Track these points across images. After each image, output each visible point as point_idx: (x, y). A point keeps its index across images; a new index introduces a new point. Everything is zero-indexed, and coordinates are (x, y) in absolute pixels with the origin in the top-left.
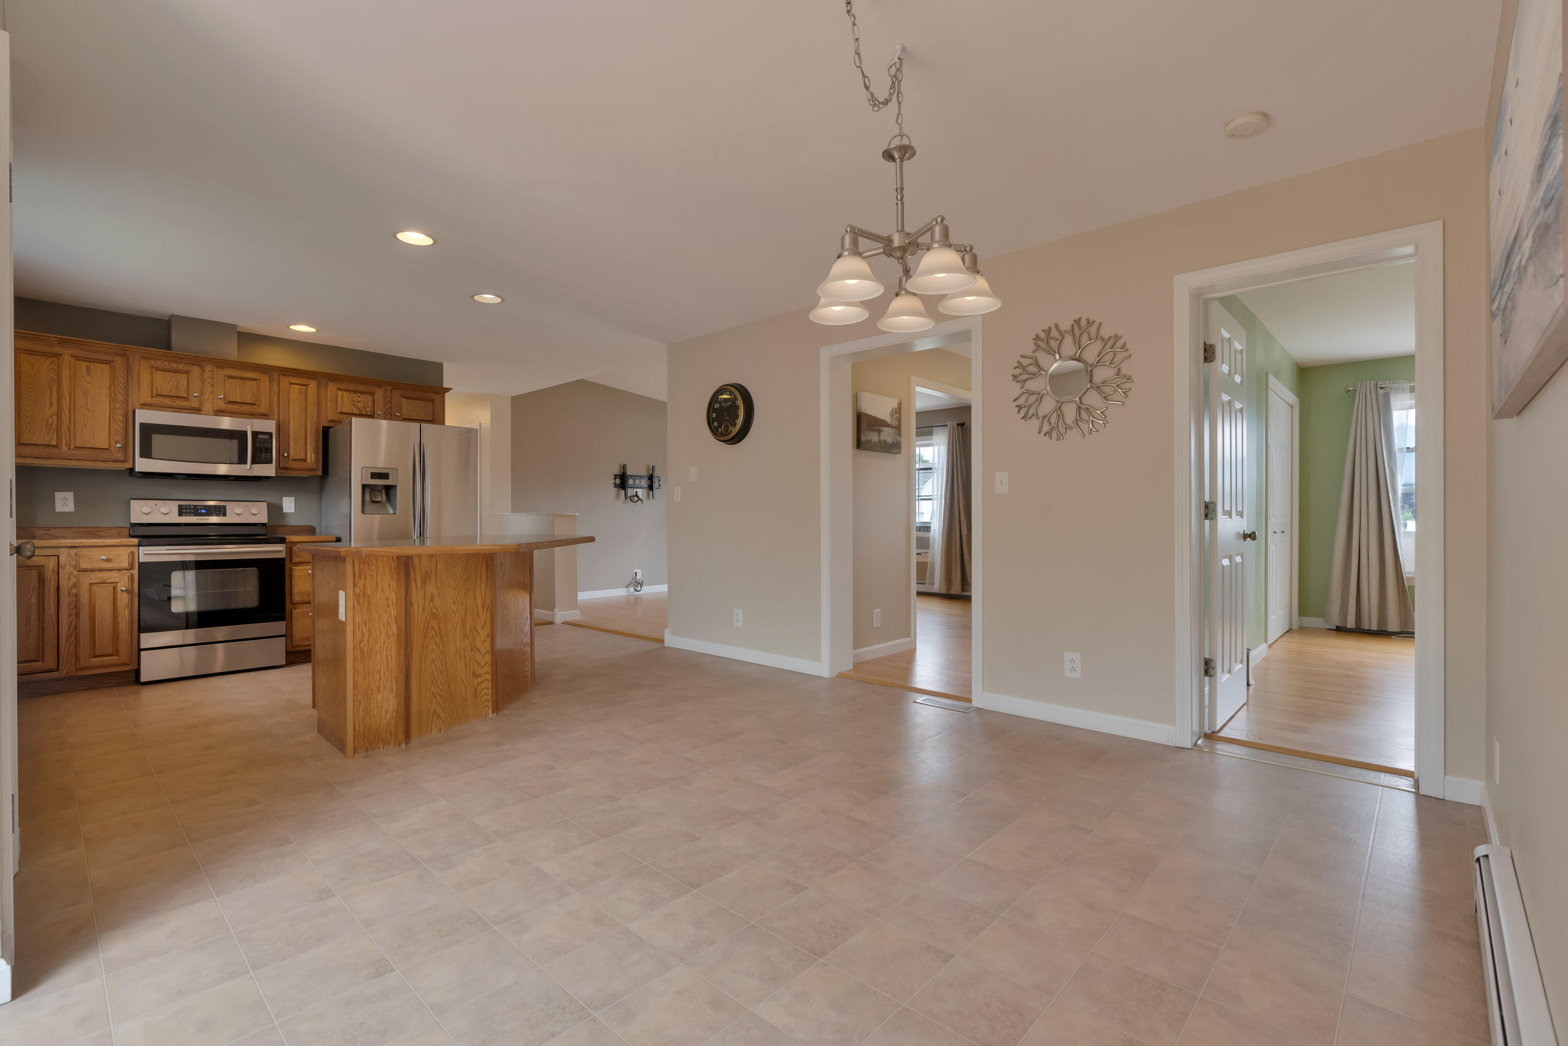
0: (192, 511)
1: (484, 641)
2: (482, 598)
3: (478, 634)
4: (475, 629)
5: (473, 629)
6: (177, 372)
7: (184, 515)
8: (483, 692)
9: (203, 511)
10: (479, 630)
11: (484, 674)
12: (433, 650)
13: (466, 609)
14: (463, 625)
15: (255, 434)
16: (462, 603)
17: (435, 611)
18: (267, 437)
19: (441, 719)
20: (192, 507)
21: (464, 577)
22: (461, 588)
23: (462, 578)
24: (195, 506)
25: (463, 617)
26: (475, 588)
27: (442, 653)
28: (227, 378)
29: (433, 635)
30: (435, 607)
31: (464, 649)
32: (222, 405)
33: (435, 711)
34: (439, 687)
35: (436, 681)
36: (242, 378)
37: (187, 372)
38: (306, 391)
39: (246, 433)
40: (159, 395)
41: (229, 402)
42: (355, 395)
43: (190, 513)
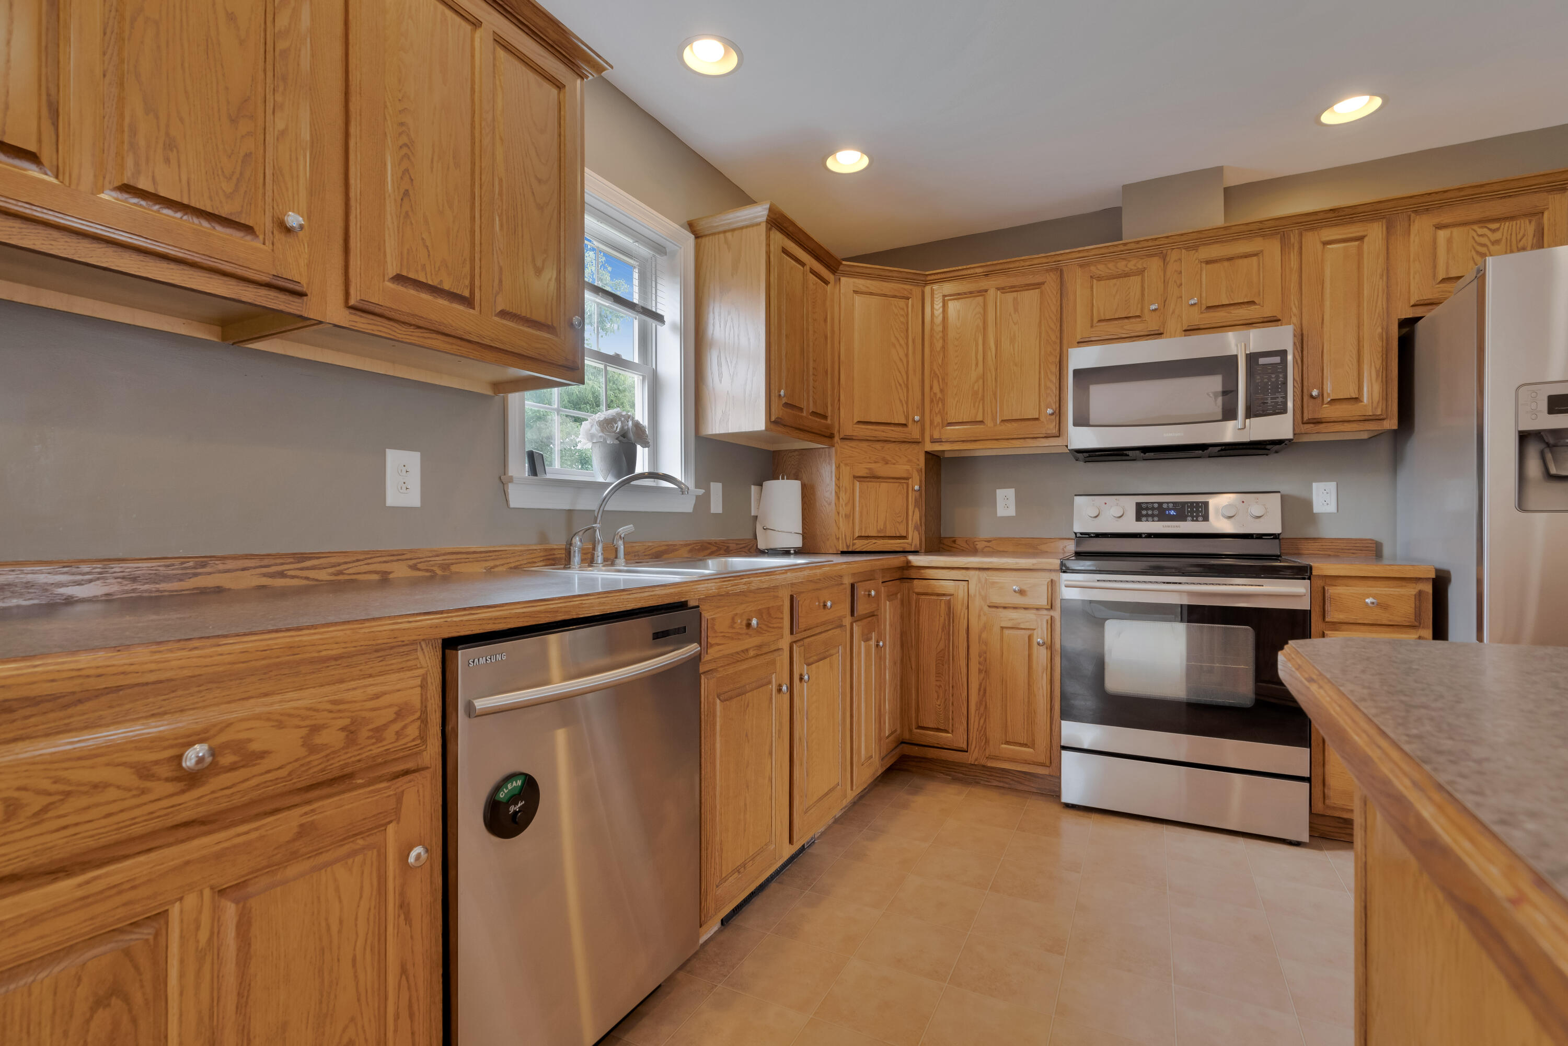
0: (1156, 512)
6: (1126, 275)
7: (1144, 519)
9: (1172, 512)
15: (1252, 358)
18: (1277, 360)
20: (1156, 506)
24: (1160, 504)
28: (1204, 265)
32: (1196, 317)
36: (1231, 259)
37: (1141, 272)
38: (1360, 250)
39: (1235, 358)
40: (1100, 321)
41: (1208, 308)
42: (1485, 231)
43: (1153, 516)
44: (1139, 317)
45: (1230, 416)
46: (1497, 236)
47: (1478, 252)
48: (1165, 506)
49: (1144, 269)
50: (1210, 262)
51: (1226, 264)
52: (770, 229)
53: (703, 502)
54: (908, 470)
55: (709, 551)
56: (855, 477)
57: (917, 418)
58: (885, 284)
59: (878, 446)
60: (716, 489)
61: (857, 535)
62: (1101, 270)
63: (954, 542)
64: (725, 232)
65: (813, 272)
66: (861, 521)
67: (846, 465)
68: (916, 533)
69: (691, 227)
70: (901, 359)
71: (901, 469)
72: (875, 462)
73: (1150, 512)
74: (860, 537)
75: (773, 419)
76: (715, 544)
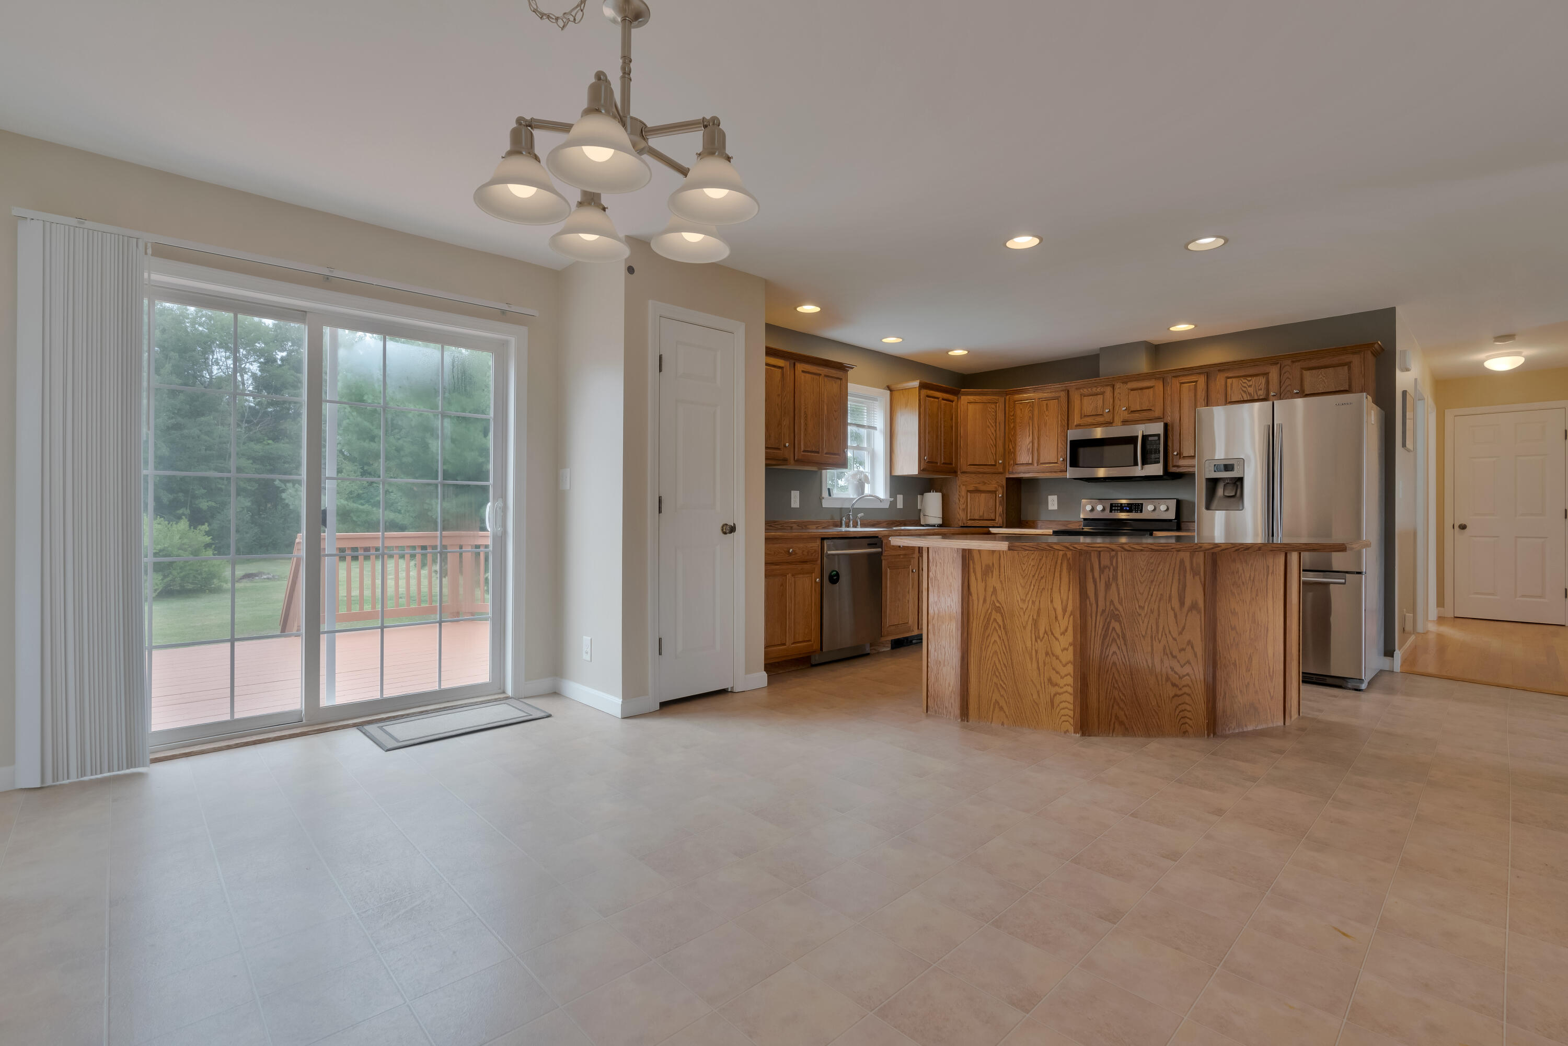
0: (1119, 508)
1: (1066, 649)
2: (1062, 602)
3: (1057, 639)
4: (1052, 634)
5: (1049, 633)
6: (1097, 394)
7: (1113, 511)
8: (1062, 705)
9: (1127, 509)
10: (1058, 635)
11: (1065, 685)
12: (995, 641)
13: (1039, 609)
14: (1035, 623)
15: (1145, 438)
16: (1033, 603)
17: (998, 605)
18: (1156, 438)
19: (1005, 712)
20: (1119, 505)
21: (1037, 575)
22: (1032, 587)
23: (1033, 576)
24: (1121, 504)
25: (1035, 617)
26: (1052, 589)
27: (1007, 648)
28: (1130, 391)
29: (995, 627)
30: (998, 601)
31: (1036, 652)
32: (1126, 416)
33: (997, 702)
34: (1002, 681)
35: (999, 673)
36: (1142, 389)
37: (1103, 393)
38: (1196, 386)
39: (1137, 437)
40: (1085, 416)
41: (1132, 411)
42: (1246, 381)
43: (1117, 510)
44: (1101, 415)
45: (1136, 464)
46: (1250, 383)
47: (1243, 391)
48: (1123, 505)
49: (1104, 392)
50: (1133, 390)
51: (1139, 391)
52: (921, 389)
53: (893, 504)
54: (996, 487)
55: (895, 525)
56: (968, 491)
57: (1000, 461)
58: (984, 397)
59: (980, 476)
60: (900, 498)
61: (969, 519)
62: (1085, 391)
63: (1027, 523)
64: (902, 389)
65: (943, 399)
66: (971, 512)
67: (963, 485)
68: (1000, 518)
69: (889, 388)
70: (992, 433)
71: (991, 487)
72: (979, 484)
73: (1116, 508)
74: (970, 520)
75: (922, 469)
76: (899, 521)
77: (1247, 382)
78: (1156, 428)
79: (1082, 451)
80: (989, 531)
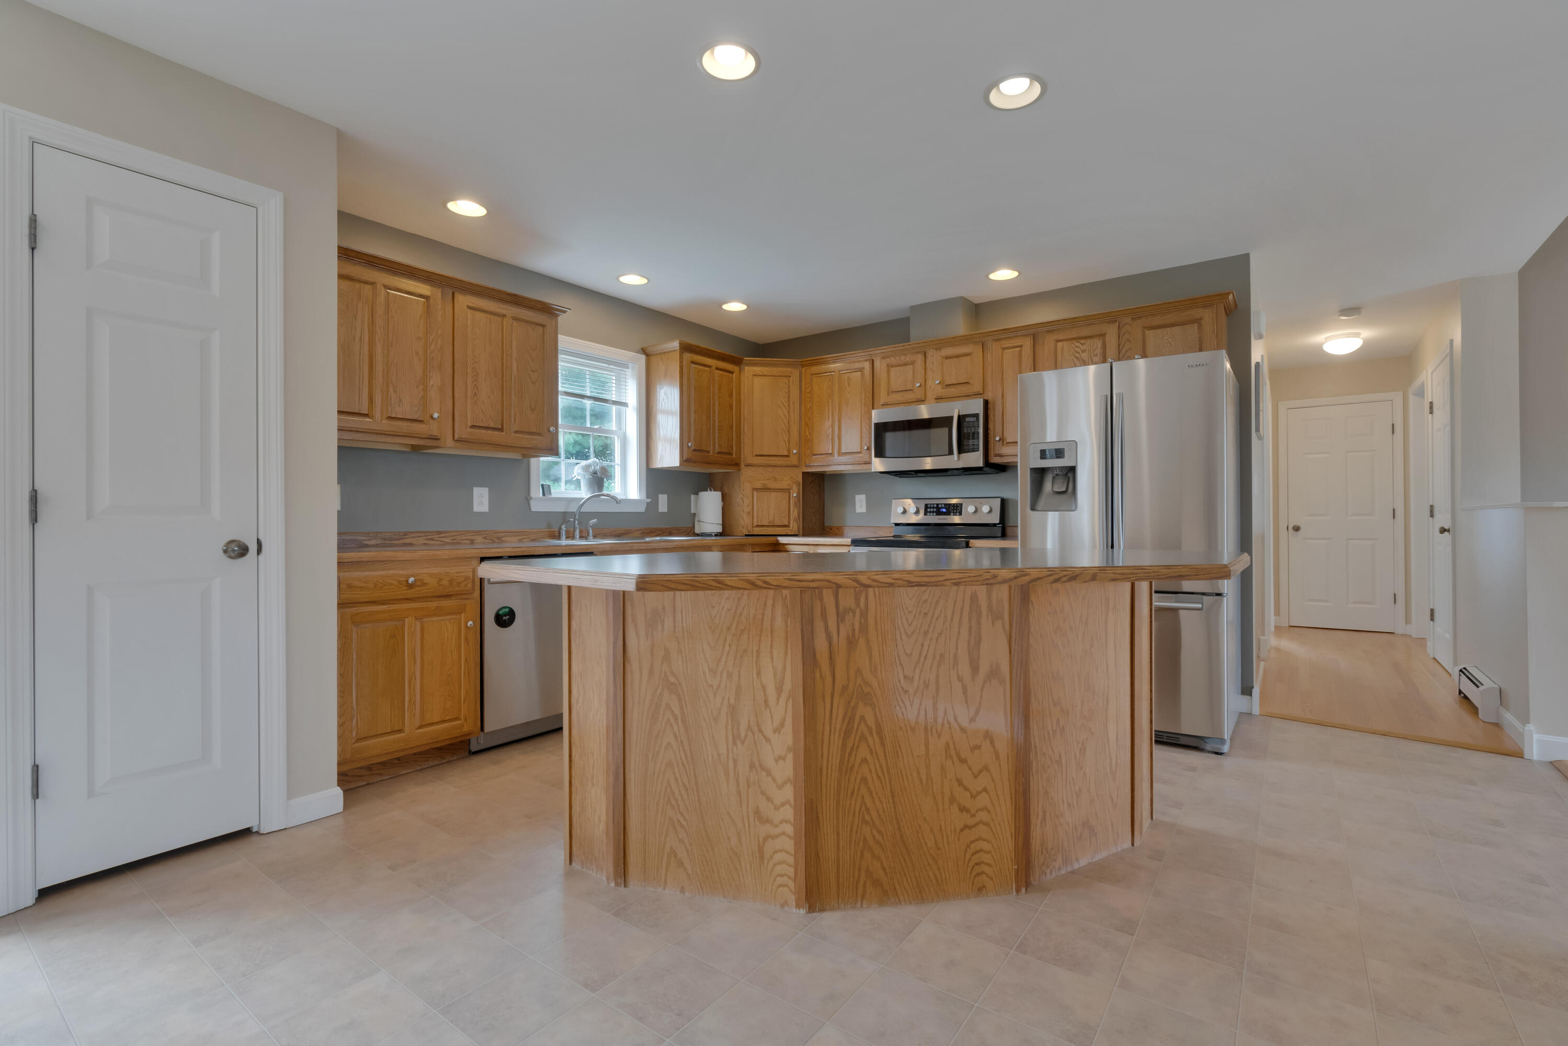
0: (935, 510)
1: (782, 758)
2: (775, 675)
3: (768, 740)
4: (760, 731)
5: (755, 729)
6: (906, 364)
7: (928, 514)
8: (778, 857)
9: (944, 510)
10: (769, 732)
11: (781, 822)
12: (669, 744)
13: (739, 687)
14: (733, 712)
15: (960, 418)
16: (730, 675)
17: (672, 680)
18: (974, 420)
19: (685, 869)
20: (935, 506)
21: (734, 626)
22: (727, 648)
23: (729, 629)
24: (938, 505)
25: (732, 701)
26: (758, 652)
27: (689, 754)
28: (944, 359)
29: (668, 720)
30: (673, 673)
31: (735, 761)
32: (940, 391)
33: (673, 852)
34: (682, 814)
35: (676, 800)
36: (957, 356)
37: (913, 363)
38: (1020, 352)
39: (951, 418)
40: (893, 392)
41: (946, 385)
42: (1078, 344)
43: (933, 512)
44: (911, 390)
45: (951, 452)
46: (1084, 347)
47: (1076, 357)
48: (940, 506)
49: (915, 361)
50: (947, 358)
51: (955, 359)
52: (683, 353)
53: (652, 505)
54: (790, 484)
55: (656, 534)
56: (754, 489)
57: (795, 451)
58: (774, 369)
59: (770, 469)
60: (663, 500)
61: (755, 525)
62: (892, 360)
63: (831, 529)
64: (661, 353)
65: (717, 369)
66: (758, 516)
67: (748, 482)
68: (795, 524)
69: (644, 351)
70: (784, 415)
71: (784, 484)
72: (768, 479)
73: (932, 510)
74: (757, 526)
75: (684, 459)
76: (661, 529)
77: (1080, 345)
78: (975, 407)
79: (890, 437)
80: (777, 541)
